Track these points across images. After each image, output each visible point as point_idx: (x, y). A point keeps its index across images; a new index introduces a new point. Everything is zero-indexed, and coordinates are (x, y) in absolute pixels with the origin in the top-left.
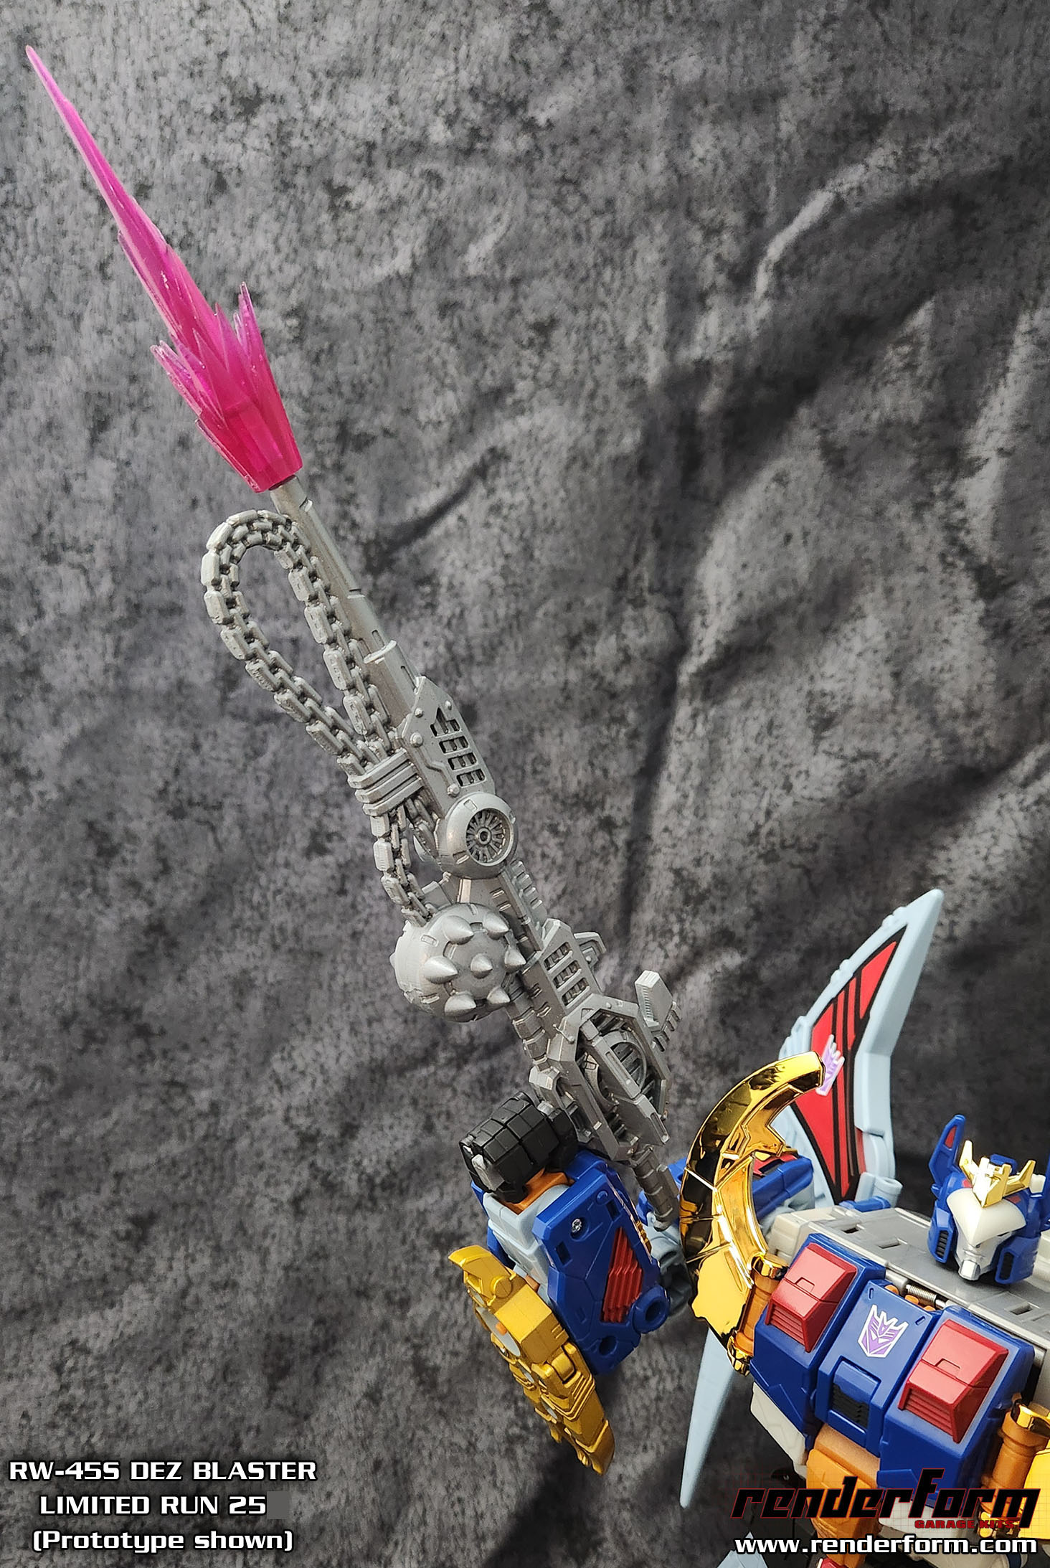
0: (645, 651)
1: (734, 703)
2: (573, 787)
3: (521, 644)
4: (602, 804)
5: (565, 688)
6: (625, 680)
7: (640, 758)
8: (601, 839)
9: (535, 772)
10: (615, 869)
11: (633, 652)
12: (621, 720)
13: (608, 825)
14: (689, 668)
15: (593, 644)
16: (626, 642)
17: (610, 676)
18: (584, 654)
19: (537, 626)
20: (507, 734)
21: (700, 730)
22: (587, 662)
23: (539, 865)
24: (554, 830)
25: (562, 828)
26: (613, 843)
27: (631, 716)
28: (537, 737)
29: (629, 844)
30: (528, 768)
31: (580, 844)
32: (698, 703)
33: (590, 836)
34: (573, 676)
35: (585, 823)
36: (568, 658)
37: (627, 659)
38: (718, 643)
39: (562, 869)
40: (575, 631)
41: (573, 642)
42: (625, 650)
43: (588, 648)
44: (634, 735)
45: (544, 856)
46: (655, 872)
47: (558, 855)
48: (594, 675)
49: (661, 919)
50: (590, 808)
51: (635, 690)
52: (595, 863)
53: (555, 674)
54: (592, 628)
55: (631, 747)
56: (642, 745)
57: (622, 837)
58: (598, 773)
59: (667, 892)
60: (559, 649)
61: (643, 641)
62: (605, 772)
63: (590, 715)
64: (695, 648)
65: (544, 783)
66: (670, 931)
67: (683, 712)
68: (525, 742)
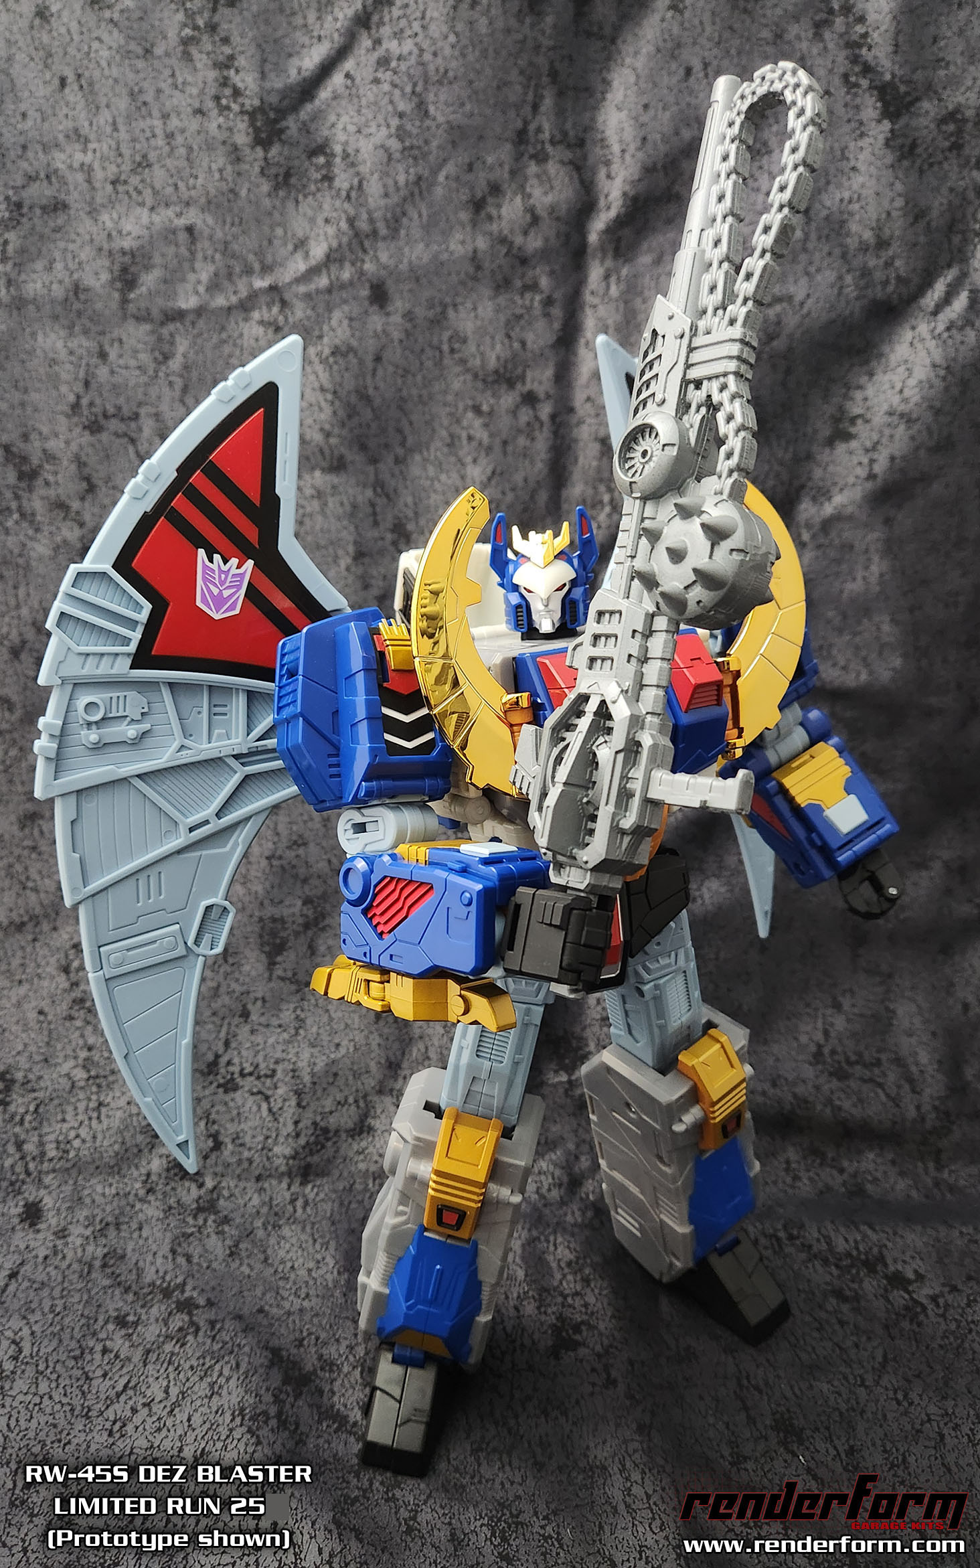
0: (552, 209)
1: (645, 259)
2: (492, 363)
3: (425, 213)
4: (522, 378)
5: (474, 258)
6: (534, 243)
7: (557, 325)
8: (525, 415)
9: (452, 351)
10: (542, 444)
11: (541, 212)
12: (533, 287)
13: (530, 399)
14: (598, 225)
15: (499, 206)
16: (532, 201)
17: (518, 240)
18: (490, 218)
19: (439, 191)
20: (421, 312)
21: (614, 290)
22: (494, 227)
23: (465, 450)
24: (477, 410)
25: (485, 408)
26: (537, 418)
27: (544, 282)
28: (451, 313)
29: (553, 417)
30: (445, 347)
31: (504, 423)
32: (609, 263)
33: (514, 412)
34: (482, 243)
35: (508, 399)
36: (474, 224)
37: (535, 220)
38: (625, 194)
39: (489, 450)
40: (479, 195)
41: (478, 205)
42: (531, 211)
43: (494, 212)
44: (548, 302)
45: (470, 438)
46: (581, 444)
47: (482, 435)
48: (503, 240)
49: (590, 492)
50: (511, 384)
51: (545, 254)
52: (522, 441)
53: (463, 242)
54: (495, 189)
55: (547, 315)
56: (557, 312)
57: (545, 410)
58: (516, 345)
59: (595, 463)
60: (464, 216)
61: (549, 199)
62: (523, 344)
63: (503, 285)
64: (602, 203)
65: (463, 361)
66: (601, 502)
67: (595, 273)
68: (438, 321)
